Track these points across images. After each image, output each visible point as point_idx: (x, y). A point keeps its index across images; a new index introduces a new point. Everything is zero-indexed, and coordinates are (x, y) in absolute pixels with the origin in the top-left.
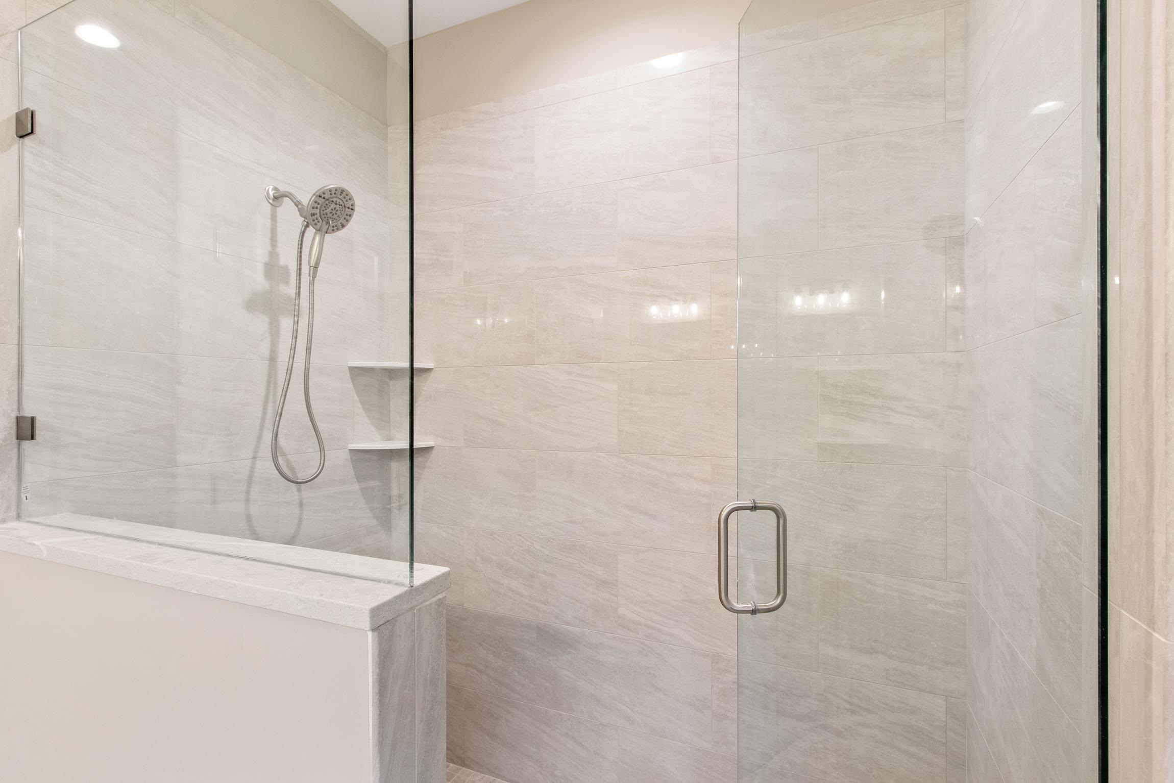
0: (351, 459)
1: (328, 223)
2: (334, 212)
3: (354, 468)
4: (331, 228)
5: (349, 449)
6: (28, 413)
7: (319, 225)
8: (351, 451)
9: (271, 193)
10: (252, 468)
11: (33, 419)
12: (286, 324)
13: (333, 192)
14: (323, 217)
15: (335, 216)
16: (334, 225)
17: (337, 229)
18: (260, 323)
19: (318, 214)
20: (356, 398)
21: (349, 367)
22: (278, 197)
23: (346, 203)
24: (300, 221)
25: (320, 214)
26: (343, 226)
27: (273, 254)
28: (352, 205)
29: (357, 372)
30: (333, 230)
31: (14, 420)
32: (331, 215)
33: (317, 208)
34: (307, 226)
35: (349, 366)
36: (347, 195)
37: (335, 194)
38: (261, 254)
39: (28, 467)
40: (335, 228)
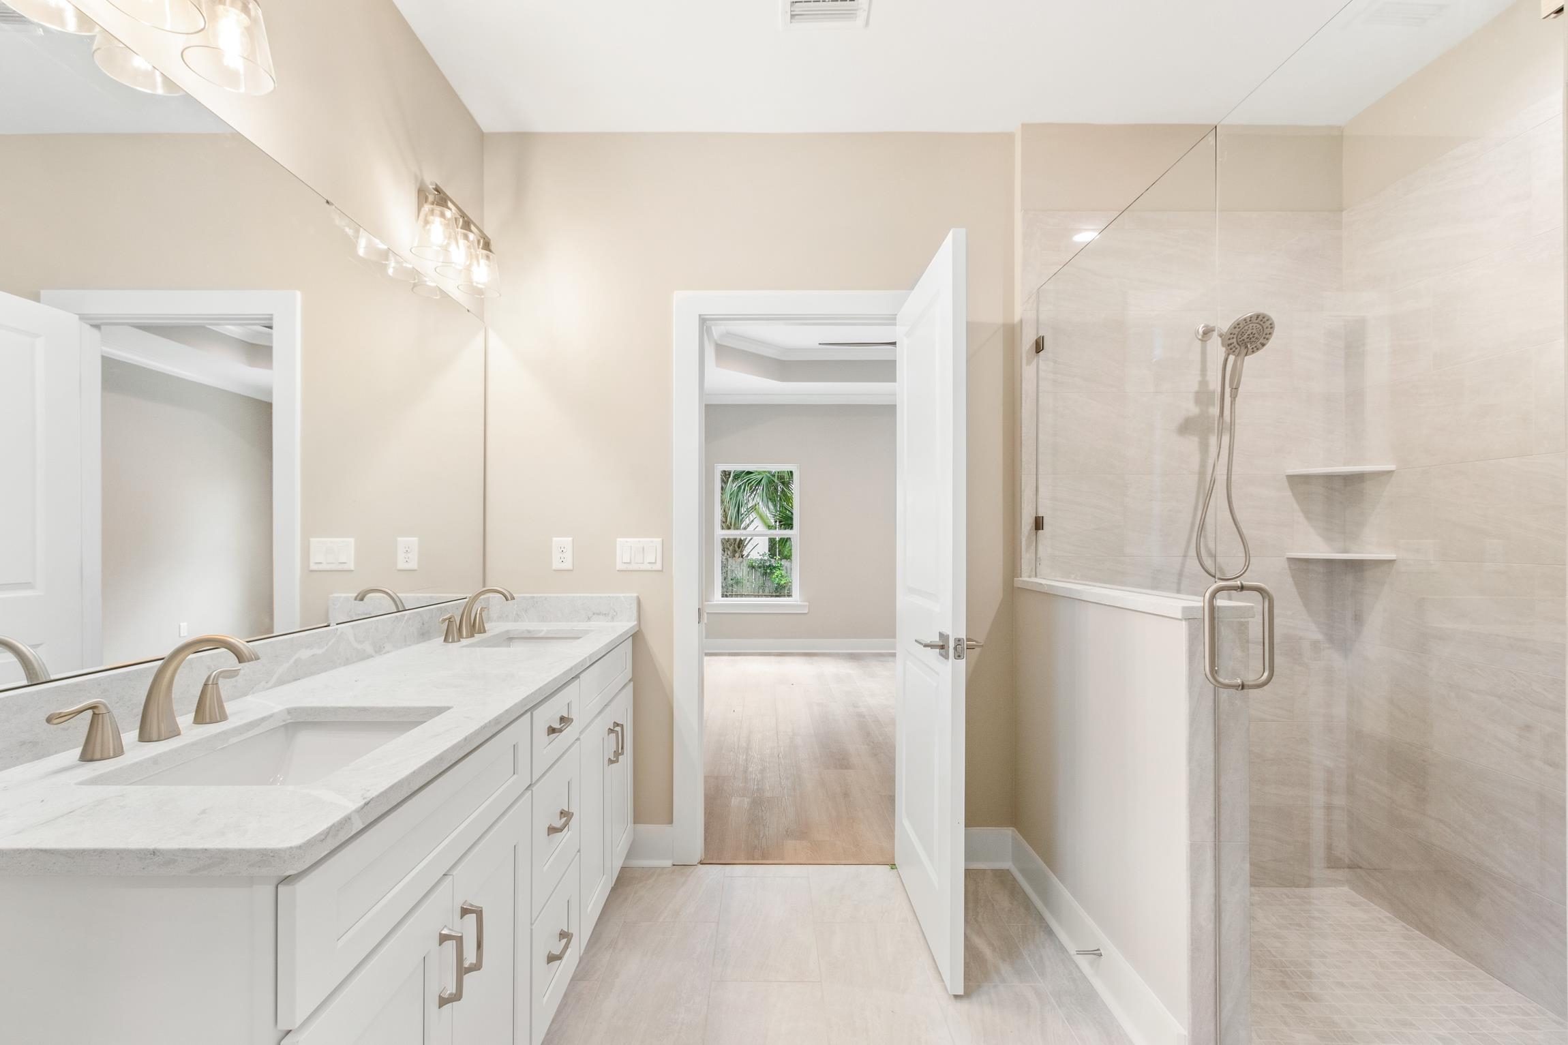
0: (1290, 567)
1: (1247, 347)
2: (1251, 336)
3: (1293, 577)
4: (1250, 350)
5: (1288, 558)
6: (1040, 515)
7: (1237, 351)
8: (1290, 559)
9: (1201, 331)
10: (1183, 564)
11: (1043, 517)
12: (1213, 440)
13: (1248, 320)
14: (1240, 343)
15: (1253, 339)
16: (1253, 346)
17: (1257, 349)
18: (1191, 444)
19: (1235, 343)
20: (1296, 506)
21: (1287, 476)
22: (1207, 332)
23: (1263, 324)
24: (1222, 351)
25: (1237, 341)
26: (1263, 345)
27: (1203, 383)
28: (1271, 324)
29: (1297, 481)
30: (1253, 352)
31: (1034, 519)
32: (1248, 340)
33: (1233, 338)
34: (1229, 354)
35: (1287, 474)
36: (1263, 318)
37: (1250, 321)
38: (1193, 385)
39: (1040, 548)
40: (1255, 349)
